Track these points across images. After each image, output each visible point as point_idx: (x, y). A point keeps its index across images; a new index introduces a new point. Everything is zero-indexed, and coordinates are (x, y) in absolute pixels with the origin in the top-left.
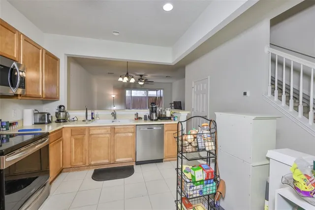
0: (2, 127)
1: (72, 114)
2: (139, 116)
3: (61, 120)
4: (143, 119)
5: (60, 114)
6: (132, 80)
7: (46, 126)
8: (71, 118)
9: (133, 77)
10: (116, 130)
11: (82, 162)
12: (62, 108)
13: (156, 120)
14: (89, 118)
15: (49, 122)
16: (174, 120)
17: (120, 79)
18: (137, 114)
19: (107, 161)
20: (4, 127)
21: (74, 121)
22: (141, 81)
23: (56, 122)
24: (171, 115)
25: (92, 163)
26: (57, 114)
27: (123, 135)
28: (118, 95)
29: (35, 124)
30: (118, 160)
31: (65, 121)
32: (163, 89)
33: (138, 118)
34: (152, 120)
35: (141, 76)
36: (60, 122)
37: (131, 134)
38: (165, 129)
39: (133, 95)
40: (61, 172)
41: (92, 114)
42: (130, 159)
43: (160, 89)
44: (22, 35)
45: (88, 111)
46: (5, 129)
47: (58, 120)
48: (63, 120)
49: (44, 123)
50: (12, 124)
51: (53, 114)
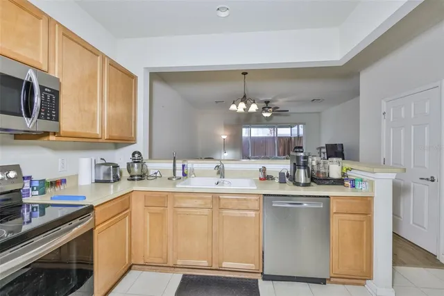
0: (33, 190)
1: (152, 167)
2: (268, 174)
3: (134, 176)
4: (277, 181)
5: (133, 166)
6: (254, 108)
7: (112, 186)
8: (151, 173)
9: (254, 102)
10: (222, 202)
11: (162, 258)
12: (136, 155)
13: (306, 185)
14: (179, 173)
15: (117, 179)
16: (353, 186)
17: (233, 107)
18: (264, 170)
19: (204, 263)
20: (35, 188)
21: (156, 177)
22: (267, 111)
23: (128, 180)
24: (343, 174)
25: (179, 263)
26: (129, 167)
27: (237, 213)
28: (230, 136)
29: (97, 181)
30: (225, 265)
31: (142, 177)
32: (304, 124)
33: (266, 178)
34: (297, 184)
35: (267, 102)
36: (134, 180)
37: (252, 214)
38: (334, 208)
39: (252, 136)
40: (130, 268)
41: (183, 166)
42: (251, 266)
43: (298, 124)
44: (57, 25)
45: (177, 161)
46: (37, 193)
47: (131, 176)
48: (138, 176)
49: (108, 182)
50: (55, 184)
51: (123, 167)
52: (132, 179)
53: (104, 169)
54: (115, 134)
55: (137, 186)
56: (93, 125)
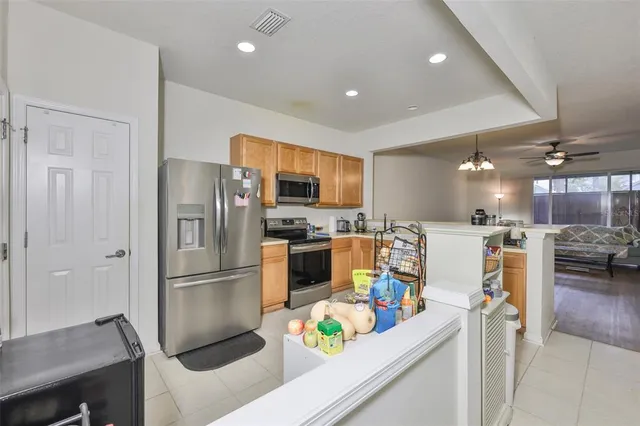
1: (370, 225)
3: (359, 229)
5: (358, 223)
12: (360, 216)
15: (348, 230)
23: (355, 232)
26: (356, 223)
28: (510, 195)
29: (338, 231)
31: (364, 231)
35: (555, 144)
41: (391, 224)
44: (319, 152)
47: (357, 230)
48: (361, 230)
49: (344, 231)
50: (318, 229)
51: (352, 223)
52: (357, 232)
53: (342, 223)
54: (348, 202)
55: (360, 236)
56: (335, 198)
